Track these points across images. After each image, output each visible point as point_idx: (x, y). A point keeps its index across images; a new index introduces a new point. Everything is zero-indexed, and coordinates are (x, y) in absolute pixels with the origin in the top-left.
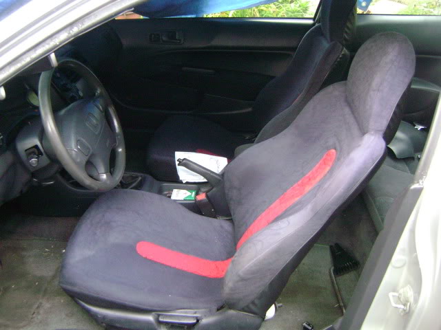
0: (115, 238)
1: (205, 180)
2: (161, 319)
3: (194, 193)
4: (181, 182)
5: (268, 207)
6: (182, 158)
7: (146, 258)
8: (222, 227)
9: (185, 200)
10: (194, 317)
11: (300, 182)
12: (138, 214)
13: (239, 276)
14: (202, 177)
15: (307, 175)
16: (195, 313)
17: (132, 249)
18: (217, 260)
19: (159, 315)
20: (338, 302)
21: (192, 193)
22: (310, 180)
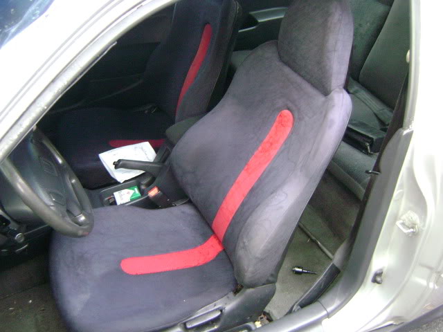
0: (98, 269)
1: (142, 172)
2: (189, 326)
3: (136, 189)
4: (119, 183)
5: (235, 181)
6: (116, 161)
7: (137, 275)
8: (183, 212)
9: (132, 200)
10: (216, 310)
11: (260, 148)
12: (102, 234)
13: (257, 258)
14: (138, 171)
15: (265, 140)
16: (215, 305)
17: (120, 271)
18: (196, 246)
19: (185, 324)
20: (309, 237)
21: (133, 190)
22: (271, 144)
